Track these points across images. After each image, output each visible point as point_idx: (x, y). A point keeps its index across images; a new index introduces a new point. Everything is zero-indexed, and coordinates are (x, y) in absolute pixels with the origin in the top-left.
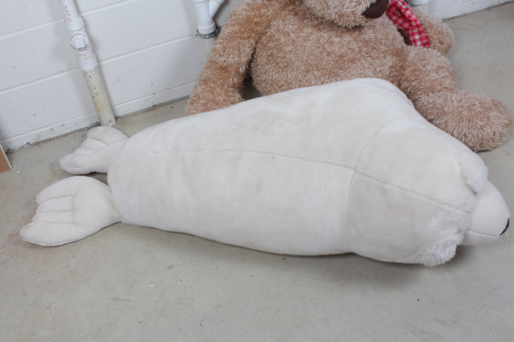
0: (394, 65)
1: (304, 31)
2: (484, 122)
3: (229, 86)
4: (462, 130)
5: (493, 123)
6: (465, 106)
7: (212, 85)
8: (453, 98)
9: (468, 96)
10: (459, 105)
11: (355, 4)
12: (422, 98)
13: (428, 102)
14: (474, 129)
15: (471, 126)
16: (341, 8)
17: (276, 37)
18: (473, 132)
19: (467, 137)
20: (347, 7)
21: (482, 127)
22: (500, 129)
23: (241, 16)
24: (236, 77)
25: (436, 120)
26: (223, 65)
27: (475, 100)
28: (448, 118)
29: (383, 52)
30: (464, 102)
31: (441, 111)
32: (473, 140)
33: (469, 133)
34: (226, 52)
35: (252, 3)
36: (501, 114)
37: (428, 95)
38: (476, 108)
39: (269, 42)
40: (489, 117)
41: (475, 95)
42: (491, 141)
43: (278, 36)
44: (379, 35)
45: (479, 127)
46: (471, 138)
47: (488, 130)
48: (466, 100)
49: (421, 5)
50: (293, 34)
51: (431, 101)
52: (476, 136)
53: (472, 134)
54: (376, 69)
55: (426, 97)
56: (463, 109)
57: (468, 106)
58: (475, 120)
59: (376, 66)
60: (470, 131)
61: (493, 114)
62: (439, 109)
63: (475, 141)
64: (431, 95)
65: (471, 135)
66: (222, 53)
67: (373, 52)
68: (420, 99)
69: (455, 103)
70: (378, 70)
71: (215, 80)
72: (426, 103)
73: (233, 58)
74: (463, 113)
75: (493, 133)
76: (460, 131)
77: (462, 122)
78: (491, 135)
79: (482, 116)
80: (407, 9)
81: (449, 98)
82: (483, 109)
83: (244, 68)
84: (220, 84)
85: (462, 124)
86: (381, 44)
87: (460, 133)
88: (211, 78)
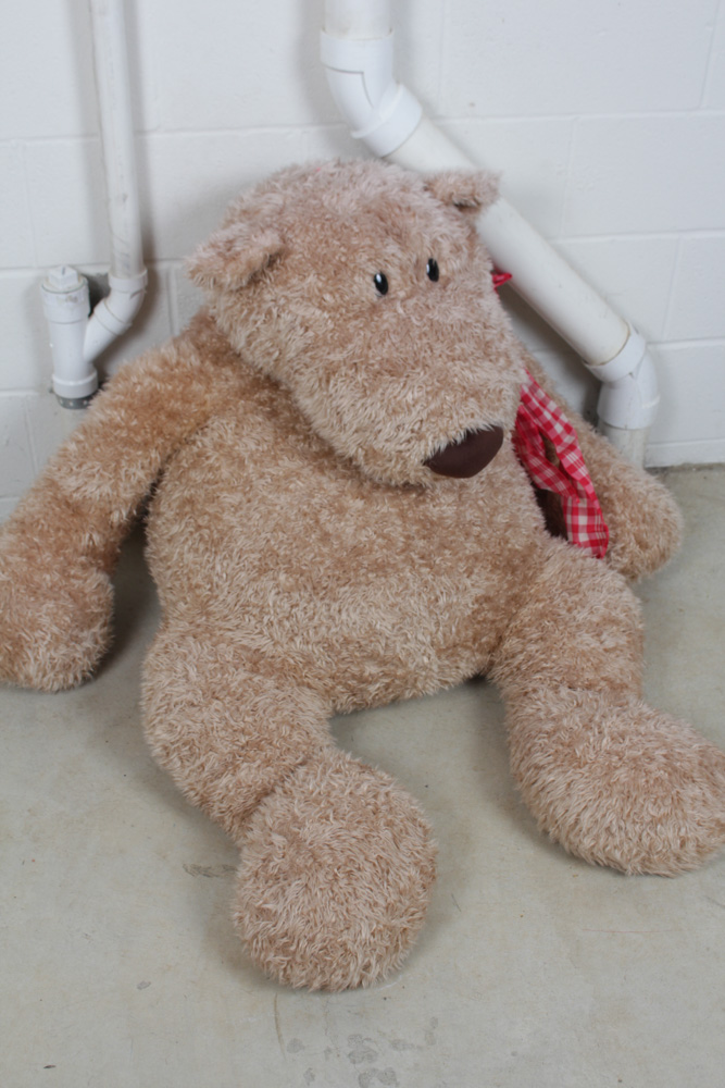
0: (492, 594)
1: (280, 462)
2: (663, 811)
3: (76, 550)
4: (604, 816)
5: (685, 817)
6: (628, 753)
7: (36, 540)
8: (606, 725)
9: (642, 729)
10: (616, 747)
11: (409, 435)
12: (541, 694)
13: (549, 711)
14: (634, 822)
15: (626, 812)
16: (372, 437)
17: (211, 461)
18: (629, 827)
19: (613, 835)
20: (385, 437)
21: (655, 822)
22: (702, 833)
23: (139, 388)
24: (99, 532)
25: (550, 772)
26: (71, 496)
27: (655, 745)
28: (577, 777)
29: (468, 558)
30: (627, 742)
31: (566, 751)
32: (626, 847)
33: (620, 828)
34: (85, 467)
35: (174, 361)
37: (556, 690)
38: (653, 767)
39: (194, 466)
40: (679, 800)
42: (672, 860)
43: (217, 459)
44: (470, 511)
45: (647, 819)
46: (622, 843)
47: (669, 832)
48: (635, 739)
49: (626, 429)
50: (252, 465)
52: (636, 839)
53: (627, 834)
54: (437, 600)
55: (550, 693)
56: (620, 763)
57: (635, 759)
58: (641, 800)
59: (438, 593)
60: (622, 824)
61: (693, 791)
62: (562, 744)
63: (630, 850)
65: (623, 834)
66: (74, 468)
67: (439, 555)
68: (534, 696)
69: (605, 741)
70: (443, 601)
71: (46, 528)
72: (542, 714)
73: (99, 487)
74: (617, 772)
75: (679, 842)
76: (599, 816)
77: (610, 796)
78: (675, 847)
79: (662, 793)
80: (572, 447)
82: (671, 775)
83: (124, 514)
84: (55, 542)
85: (605, 802)
86: (468, 535)
87: (596, 821)
88: (38, 521)
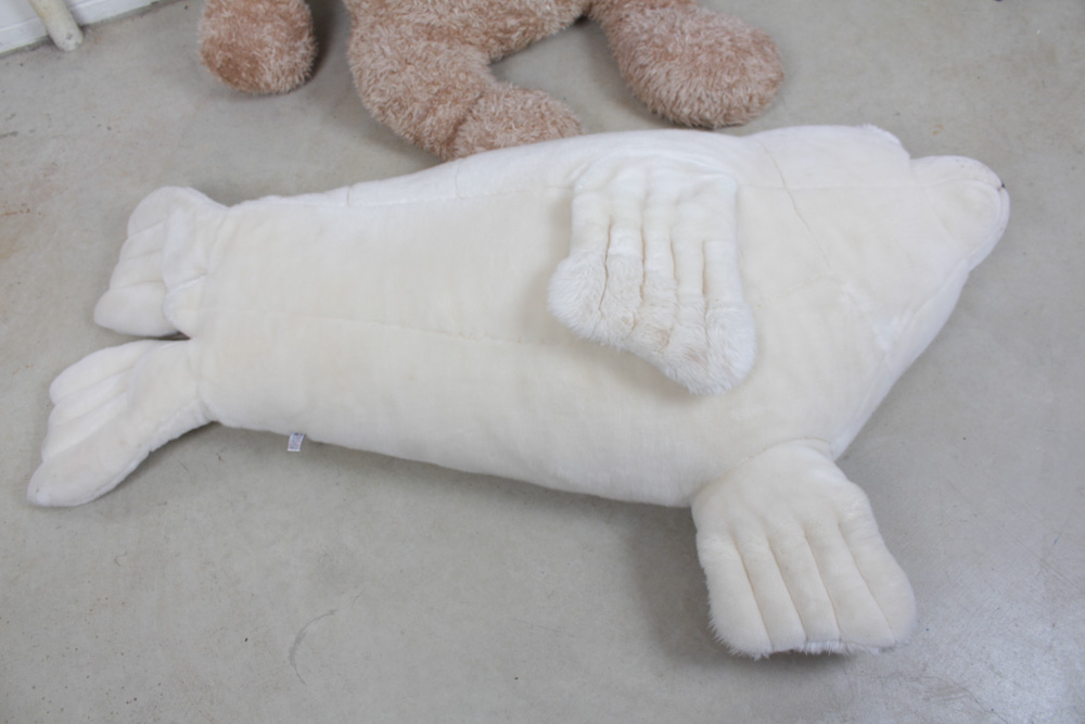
2: (735, 78)
4: (695, 90)
5: (750, 80)
6: (705, 43)
8: (685, 27)
9: (711, 25)
10: (695, 41)
12: (632, 17)
13: (642, 28)
14: (717, 90)
15: (710, 83)
18: (714, 94)
19: (703, 102)
21: (730, 87)
22: (761, 89)
25: (652, 68)
27: (722, 34)
28: (672, 67)
30: (702, 36)
31: (661, 50)
32: (713, 109)
33: (708, 96)
36: (766, 61)
37: (642, 12)
38: (723, 49)
40: (744, 69)
41: (724, 23)
42: (744, 112)
45: (725, 86)
46: (710, 106)
47: (740, 93)
48: (708, 33)
51: (646, 26)
52: (719, 102)
53: (712, 99)
55: (639, 16)
56: (700, 51)
57: (710, 46)
58: (719, 74)
60: (708, 92)
61: (752, 61)
62: (657, 46)
63: (716, 110)
64: (648, 12)
65: (710, 100)
68: (628, 20)
69: (687, 38)
72: (637, 30)
74: (700, 58)
75: (748, 98)
76: (691, 91)
77: (697, 75)
78: (745, 102)
79: (732, 66)
81: (678, 24)
82: (736, 52)
85: (696, 80)
87: (690, 95)
